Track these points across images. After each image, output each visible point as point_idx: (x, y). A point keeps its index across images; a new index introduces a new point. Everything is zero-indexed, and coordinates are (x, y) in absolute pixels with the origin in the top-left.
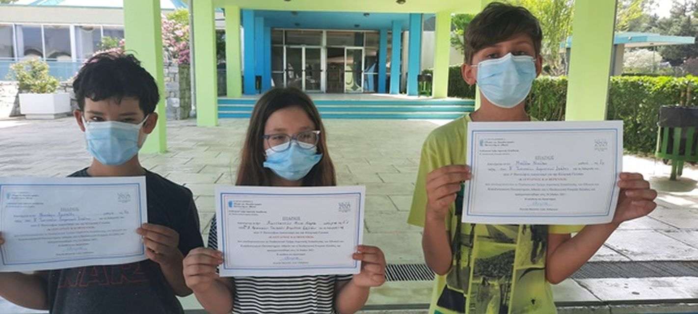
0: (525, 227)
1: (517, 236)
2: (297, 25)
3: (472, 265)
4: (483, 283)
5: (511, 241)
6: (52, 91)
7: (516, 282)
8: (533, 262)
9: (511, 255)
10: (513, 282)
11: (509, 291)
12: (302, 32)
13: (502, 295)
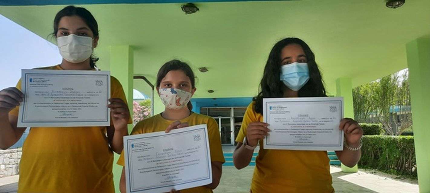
2: (216, 105)
12: (219, 109)
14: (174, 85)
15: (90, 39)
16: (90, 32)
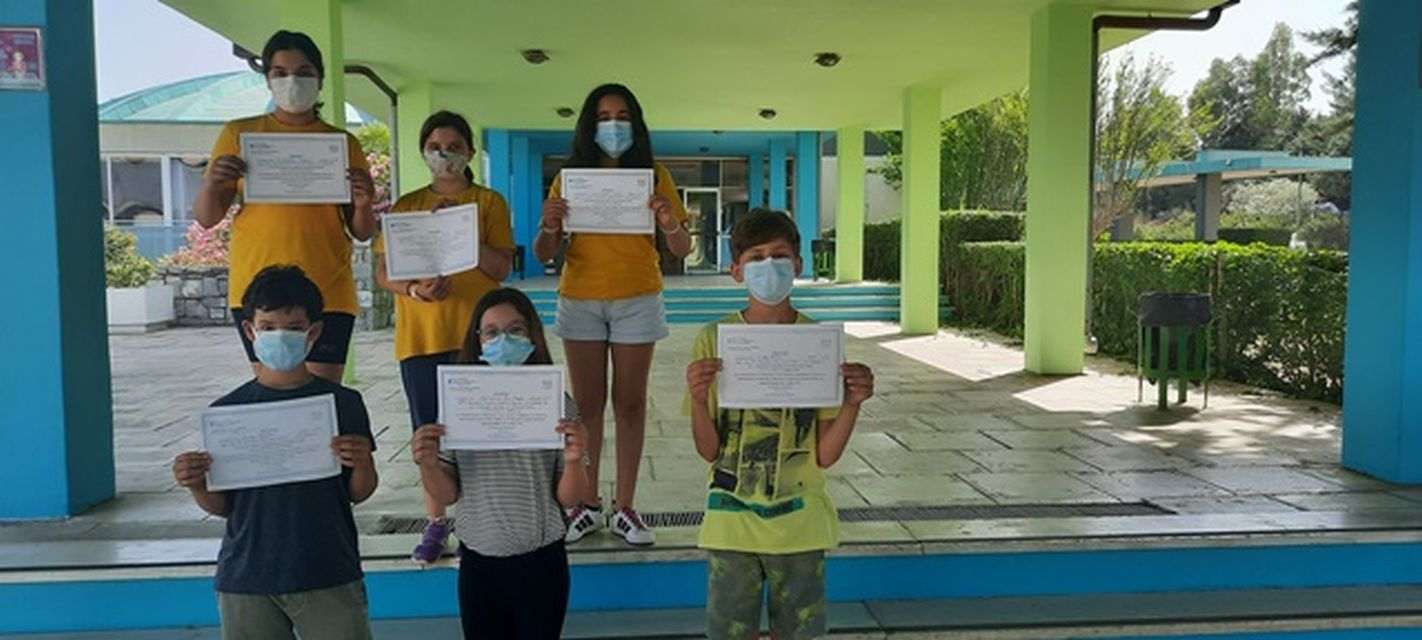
0: (788, 411)
1: (780, 422)
3: (741, 450)
4: (751, 467)
5: (776, 425)
6: (142, 283)
7: (781, 466)
8: (797, 446)
9: (775, 439)
10: (778, 464)
11: (774, 472)
13: (768, 477)
14: (443, 147)
15: (315, 81)
16: (314, 71)
